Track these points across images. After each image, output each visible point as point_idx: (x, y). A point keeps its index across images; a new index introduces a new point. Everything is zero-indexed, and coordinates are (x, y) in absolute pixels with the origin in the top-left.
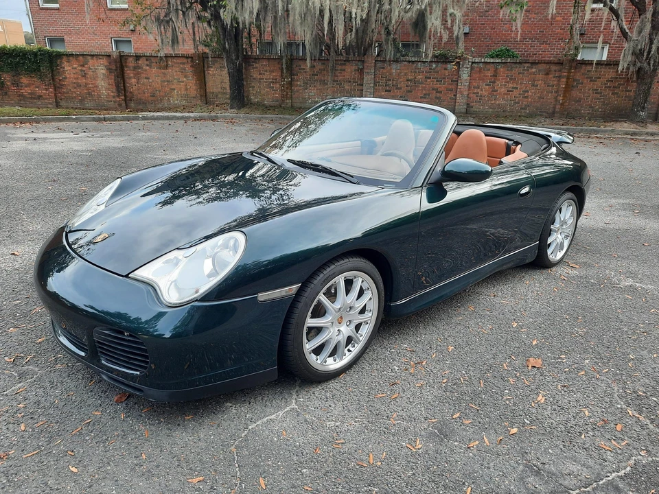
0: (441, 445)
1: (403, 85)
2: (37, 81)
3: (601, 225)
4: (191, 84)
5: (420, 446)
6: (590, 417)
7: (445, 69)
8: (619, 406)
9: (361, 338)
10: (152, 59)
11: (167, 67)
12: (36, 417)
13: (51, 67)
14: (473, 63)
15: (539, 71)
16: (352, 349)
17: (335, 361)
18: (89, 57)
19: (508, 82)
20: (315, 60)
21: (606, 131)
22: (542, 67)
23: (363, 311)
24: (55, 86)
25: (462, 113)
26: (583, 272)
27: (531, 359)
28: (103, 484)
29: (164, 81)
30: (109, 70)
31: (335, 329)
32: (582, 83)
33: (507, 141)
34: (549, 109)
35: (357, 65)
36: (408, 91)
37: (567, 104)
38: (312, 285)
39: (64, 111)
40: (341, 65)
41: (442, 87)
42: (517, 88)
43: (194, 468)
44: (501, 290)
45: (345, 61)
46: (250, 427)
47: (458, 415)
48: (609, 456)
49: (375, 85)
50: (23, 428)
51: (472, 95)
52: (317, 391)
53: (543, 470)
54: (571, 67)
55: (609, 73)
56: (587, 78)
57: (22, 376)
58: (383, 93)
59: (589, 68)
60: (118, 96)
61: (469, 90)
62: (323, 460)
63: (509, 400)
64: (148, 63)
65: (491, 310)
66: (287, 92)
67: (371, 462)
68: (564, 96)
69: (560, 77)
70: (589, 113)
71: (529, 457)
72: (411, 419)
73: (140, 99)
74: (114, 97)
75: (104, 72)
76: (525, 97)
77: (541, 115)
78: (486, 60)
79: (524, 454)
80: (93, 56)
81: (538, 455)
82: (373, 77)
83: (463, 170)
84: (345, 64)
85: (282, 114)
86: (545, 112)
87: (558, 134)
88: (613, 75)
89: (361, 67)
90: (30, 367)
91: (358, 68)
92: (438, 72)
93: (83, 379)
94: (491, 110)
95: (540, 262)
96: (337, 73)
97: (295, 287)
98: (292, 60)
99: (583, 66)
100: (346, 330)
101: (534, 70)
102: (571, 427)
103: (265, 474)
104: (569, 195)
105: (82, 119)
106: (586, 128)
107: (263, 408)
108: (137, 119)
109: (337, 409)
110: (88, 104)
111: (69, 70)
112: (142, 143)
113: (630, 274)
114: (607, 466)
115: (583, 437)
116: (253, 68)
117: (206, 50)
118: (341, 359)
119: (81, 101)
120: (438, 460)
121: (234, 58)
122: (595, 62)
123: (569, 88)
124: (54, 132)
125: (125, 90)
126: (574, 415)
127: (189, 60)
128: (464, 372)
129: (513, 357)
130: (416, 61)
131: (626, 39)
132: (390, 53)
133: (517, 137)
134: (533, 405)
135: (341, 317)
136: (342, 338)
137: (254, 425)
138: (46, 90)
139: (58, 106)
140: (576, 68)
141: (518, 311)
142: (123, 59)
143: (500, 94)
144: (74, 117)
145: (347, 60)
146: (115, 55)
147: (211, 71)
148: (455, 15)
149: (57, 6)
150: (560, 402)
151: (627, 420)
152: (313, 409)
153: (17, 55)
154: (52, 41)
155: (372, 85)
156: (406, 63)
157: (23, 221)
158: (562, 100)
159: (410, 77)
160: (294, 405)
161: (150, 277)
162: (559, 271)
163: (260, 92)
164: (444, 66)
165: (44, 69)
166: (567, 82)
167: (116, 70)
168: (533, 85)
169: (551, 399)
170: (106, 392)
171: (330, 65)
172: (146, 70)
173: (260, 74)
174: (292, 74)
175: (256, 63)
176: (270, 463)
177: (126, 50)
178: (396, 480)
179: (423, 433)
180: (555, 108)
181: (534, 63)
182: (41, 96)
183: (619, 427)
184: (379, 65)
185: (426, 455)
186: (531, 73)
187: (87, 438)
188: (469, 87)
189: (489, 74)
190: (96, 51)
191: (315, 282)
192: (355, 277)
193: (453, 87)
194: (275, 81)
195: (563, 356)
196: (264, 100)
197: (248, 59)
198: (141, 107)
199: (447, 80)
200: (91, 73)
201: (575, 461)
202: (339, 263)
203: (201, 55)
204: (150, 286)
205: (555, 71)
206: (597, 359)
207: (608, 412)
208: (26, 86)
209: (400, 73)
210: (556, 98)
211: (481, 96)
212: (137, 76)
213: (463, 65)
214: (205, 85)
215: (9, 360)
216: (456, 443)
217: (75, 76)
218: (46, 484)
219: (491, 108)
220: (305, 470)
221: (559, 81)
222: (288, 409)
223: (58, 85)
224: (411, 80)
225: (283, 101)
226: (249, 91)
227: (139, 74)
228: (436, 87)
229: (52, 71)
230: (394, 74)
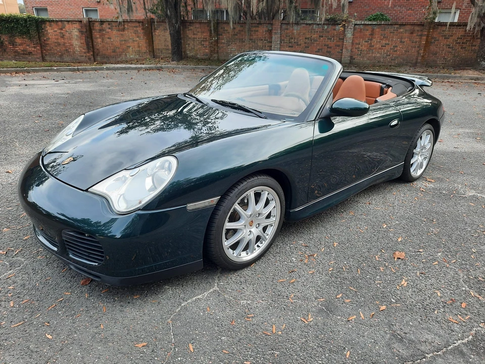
0: (327, 318)
1: (302, 42)
2: (27, 41)
3: (452, 149)
4: (143, 42)
5: (312, 319)
6: (441, 297)
7: (334, 30)
8: (464, 289)
9: (267, 237)
10: (112, 23)
11: (124, 30)
12: (22, 296)
13: (38, 30)
14: (355, 25)
15: (406, 30)
16: (260, 245)
17: (247, 254)
18: (66, 23)
19: (382, 40)
20: (235, 23)
21: (455, 77)
22: (408, 27)
23: (268, 216)
24: (41, 45)
25: (347, 63)
26: (438, 185)
27: (397, 253)
28: (71, 348)
29: (122, 41)
30: (81, 32)
31: (247, 230)
32: (438, 40)
33: (381, 84)
34: (412, 60)
35: (267, 27)
36: (306, 47)
37: (427, 56)
38: (229, 198)
39: (47, 64)
40: (255, 27)
41: (332, 43)
42: (389, 44)
43: (139, 336)
44: (375, 199)
45: (258, 24)
46: (183, 305)
47: (341, 295)
48: (456, 327)
49: (281, 42)
50: (12, 305)
52: (234, 277)
53: (405, 338)
54: (430, 27)
55: (460, 32)
56: (442, 36)
57: (12, 265)
58: (287, 49)
59: (444, 28)
60: (88, 52)
61: (352, 46)
62: (237, 330)
63: (380, 284)
64: (109, 26)
65: (367, 215)
66: (214, 49)
67: (274, 331)
68: (424, 50)
69: (421, 35)
70: (443, 63)
71: (395, 328)
72: (305, 298)
73: (105, 55)
74: (85, 53)
75: (77, 33)
76: (395, 51)
77: (407, 65)
78: (365, 23)
79: (390, 325)
80: (69, 21)
81: (402, 327)
82: (279, 36)
83: (347, 107)
84: (258, 27)
85: (211, 65)
86: (410, 63)
87: (420, 78)
88: (463, 33)
89: (270, 28)
90: (19, 258)
91: (268, 29)
92: (329, 32)
93: (58, 267)
94: (369, 61)
95: (405, 178)
96: (252, 33)
97: (215, 199)
98: (218, 23)
99: (440, 27)
100: (256, 231)
101: (402, 30)
102: (427, 305)
103: (193, 341)
104: (428, 126)
105: (61, 70)
106: (440, 75)
107: (193, 289)
108: (102, 69)
109: (248, 291)
110: (66, 58)
111: (51, 32)
112: (105, 88)
113: (473, 187)
114: (454, 335)
115: (436, 312)
116: (189, 30)
117: (153, 16)
118: (252, 252)
119: (61, 56)
120: (325, 330)
121: (174, 22)
122: (448, 24)
123: (428, 44)
124: (40, 80)
125: (93, 47)
126: (429, 295)
127: (141, 24)
128: (345, 262)
129: (383, 251)
130: (312, 24)
131: (474, 5)
132: (292, 18)
133: (389, 81)
134: (398, 288)
135: (252, 222)
136: (253, 237)
137: (186, 303)
138: (35, 47)
139: (44, 60)
140: (434, 29)
141: (387, 215)
142: (91, 24)
143: (376, 48)
144: (55, 68)
145: (260, 24)
146: (85, 20)
147: (157, 32)
150: (418, 286)
151: (470, 300)
152: (231, 291)
153: (12, 21)
154: (38, 10)
155: (279, 42)
156: (304, 25)
157: (16, 147)
158: (423, 53)
159: (308, 36)
160: (216, 288)
161: (105, 191)
162: (418, 184)
163: (194, 49)
164: (333, 27)
165: (33, 32)
166: (427, 39)
167: (86, 32)
168: (401, 42)
169: (412, 283)
170: (75, 277)
171: (247, 27)
172: (108, 32)
173: (194, 34)
174: (218, 35)
175: (191, 26)
176: (197, 332)
177: (93, 16)
178: (292, 346)
179: (314, 309)
180: (417, 59)
181: (402, 25)
182: (31, 53)
183: (464, 305)
184: (284, 26)
185: (316, 327)
186: (400, 33)
187: (60, 313)
188: (353, 43)
189: (368, 33)
190: (71, 18)
191: (232, 195)
192: (262, 191)
193: (340, 43)
194: (205, 40)
195: (421, 250)
196: (197, 54)
197: (184, 23)
198: (105, 60)
199: (335, 38)
200: (68, 35)
201: (430, 331)
202: (250, 181)
203: (149, 20)
204: (104, 198)
205: (418, 31)
206: (447, 252)
207: (455, 293)
208: (20, 45)
209: (300, 33)
210: (418, 52)
211: (361, 50)
212: (102, 36)
213: (348, 27)
214: (153, 43)
215: (3, 253)
216: (339, 317)
217: (56, 37)
218: (28, 348)
219: (368, 60)
220: (223, 338)
221: (421, 38)
222: (211, 290)
223: (43, 44)
224: (308, 39)
225: (211, 55)
226: (186, 47)
227: (104, 35)
228: (327, 43)
229: (39, 33)
230: (295, 34)
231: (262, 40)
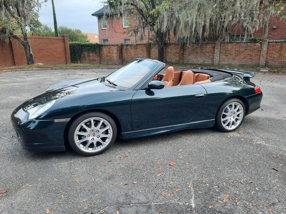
0: (104, 181)
1: (233, 53)
2: (95, 55)
8: (188, 184)
9: (105, 143)
10: (132, 45)
11: (137, 49)
13: (99, 49)
14: (269, 42)
16: (101, 147)
17: (93, 149)
18: (111, 46)
25: (263, 65)
27: (172, 162)
29: (136, 54)
30: (117, 50)
31: (91, 138)
33: (208, 75)
35: (212, 45)
36: (236, 56)
40: (205, 45)
41: (253, 54)
44: (192, 138)
46: (53, 165)
47: (121, 174)
48: (161, 198)
49: (220, 53)
51: (269, 57)
52: (84, 159)
53: (130, 196)
58: (224, 57)
60: (120, 60)
61: (267, 55)
63: (146, 173)
64: (130, 47)
65: (178, 144)
66: (181, 57)
67: (77, 181)
72: (104, 172)
73: (127, 61)
74: (118, 60)
75: (116, 51)
78: (276, 41)
79: (129, 190)
80: (113, 45)
81: (134, 191)
82: (219, 50)
84: (207, 45)
85: (178, 66)
89: (214, 46)
91: (213, 46)
92: (251, 47)
94: (279, 64)
96: (203, 49)
98: (184, 44)
100: (96, 139)
102: (159, 186)
103: (43, 177)
104: (236, 100)
105: (103, 68)
107: (63, 160)
109: (84, 165)
110: (110, 63)
111: (105, 50)
114: (155, 200)
115: (159, 190)
116: (169, 48)
117: (150, 41)
118: (96, 149)
119: (108, 62)
120: (98, 185)
121: (160, 44)
124: (91, 72)
125: (122, 58)
126: (165, 183)
127: (145, 46)
128: (140, 162)
129: (165, 160)
130: (240, 42)
132: (227, 39)
134: (153, 176)
135: (94, 134)
136: (94, 141)
137: (55, 164)
138: (97, 58)
139: (100, 63)
141: (189, 146)
142: (122, 46)
145: (208, 43)
146: (120, 45)
147: (153, 50)
148: (257, 21)
149: (106, 28)
150: (165, 178)
151: (185, 189)
152: (76, 163)
154: (104, 40)
155: (219, 53)
156: (235, 43)
159: (237, 50)
160: (72, 162)
163: (170, 58)
164: (254, 44)
165: (97, 51)
167: (120, 50)
171: (200, 45)
172: (130, 50)
173: (171, 50)
174: (184, 50)
175: (170, 46)
176: (48, 175)
179: (103, 177)
182: (95, 60)
183: (178, 190)
184: (222, 45)
185: (96, 183)
188: (267, 53)
189: (278, 47)
191: (79, 119)
192: (100, 120)
193: (259, 53)
194: (177, 53)
195: (187, 163)
196: (172, 60)
197: (166, 45)
199: (255, 50)
200: (112, 52)
201: (145, 196)
203: (149, 44)
207: (181, 184)
208: (91, 57)
209: (232, 48)
211: (274, 58)
213: (264, 44)
214: (150, 55)
216: (110, 182)
217: (107, 53)
220: (55, 179)
222: (69, 162)
223: (101, 56)
224: (238, 51)
225: (180, 61)
226: (166, 57)
227: (127, 51)
228: (250, 54)
229: (99, 51)
230: (229, 48)
231: (209, 52)
